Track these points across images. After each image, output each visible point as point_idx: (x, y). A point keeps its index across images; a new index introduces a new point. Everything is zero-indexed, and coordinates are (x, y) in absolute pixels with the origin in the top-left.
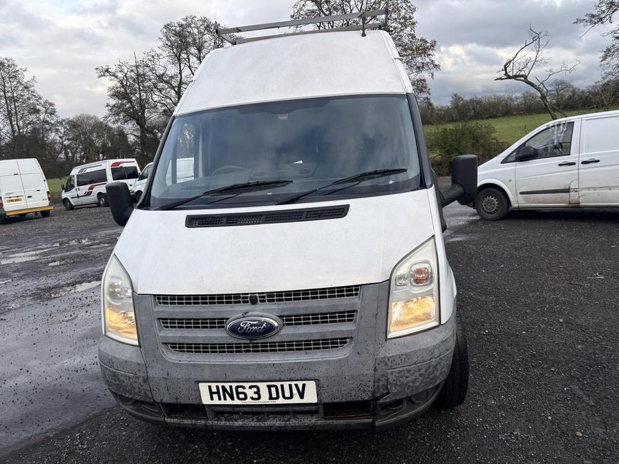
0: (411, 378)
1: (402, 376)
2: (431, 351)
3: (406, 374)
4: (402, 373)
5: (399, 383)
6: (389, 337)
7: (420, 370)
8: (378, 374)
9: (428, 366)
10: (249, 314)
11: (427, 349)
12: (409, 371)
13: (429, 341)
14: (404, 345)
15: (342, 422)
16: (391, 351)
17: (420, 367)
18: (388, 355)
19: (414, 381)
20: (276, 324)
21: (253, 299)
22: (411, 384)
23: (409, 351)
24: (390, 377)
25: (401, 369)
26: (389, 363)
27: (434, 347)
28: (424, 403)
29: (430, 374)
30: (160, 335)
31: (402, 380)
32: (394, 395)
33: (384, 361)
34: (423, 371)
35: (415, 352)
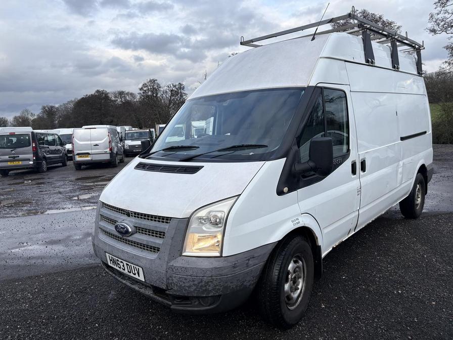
0: (187, 284)
1: (181, 281)
2: (204, 271)
3: (185, 281)
4: (181, 279)
5: (178, 285)
6: (183, 254)
7: (194, 281)
8: (168, 275)
9: (200, 281)
10: (125, 221)
11: (201, 269)
12: (186, 279)
13: (206, 265)
14: (188, 262)
15: (160, 299)
16: (178, 263)
17: (194, 280)
18: (175, 265)
19: (189, 287)
20: (130, 230)
21: (128, 214)
22: (187, 288)
23: (188, 266)
24: (174, 279)
25: (181, 276)
26: (174, 270)
27: (207, 270)
28: (206, 306)
29: (202, 286)
30: (100, 223)
31: (181, 284)
32: (175, 291)
33: (172, 268)
34: (196, 283)
35: (192, 268)
